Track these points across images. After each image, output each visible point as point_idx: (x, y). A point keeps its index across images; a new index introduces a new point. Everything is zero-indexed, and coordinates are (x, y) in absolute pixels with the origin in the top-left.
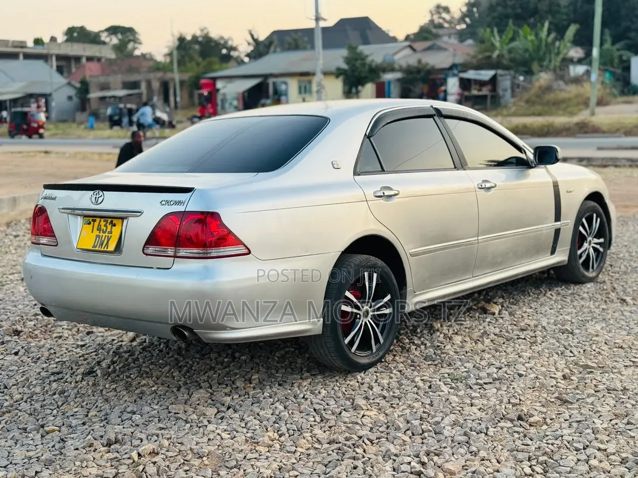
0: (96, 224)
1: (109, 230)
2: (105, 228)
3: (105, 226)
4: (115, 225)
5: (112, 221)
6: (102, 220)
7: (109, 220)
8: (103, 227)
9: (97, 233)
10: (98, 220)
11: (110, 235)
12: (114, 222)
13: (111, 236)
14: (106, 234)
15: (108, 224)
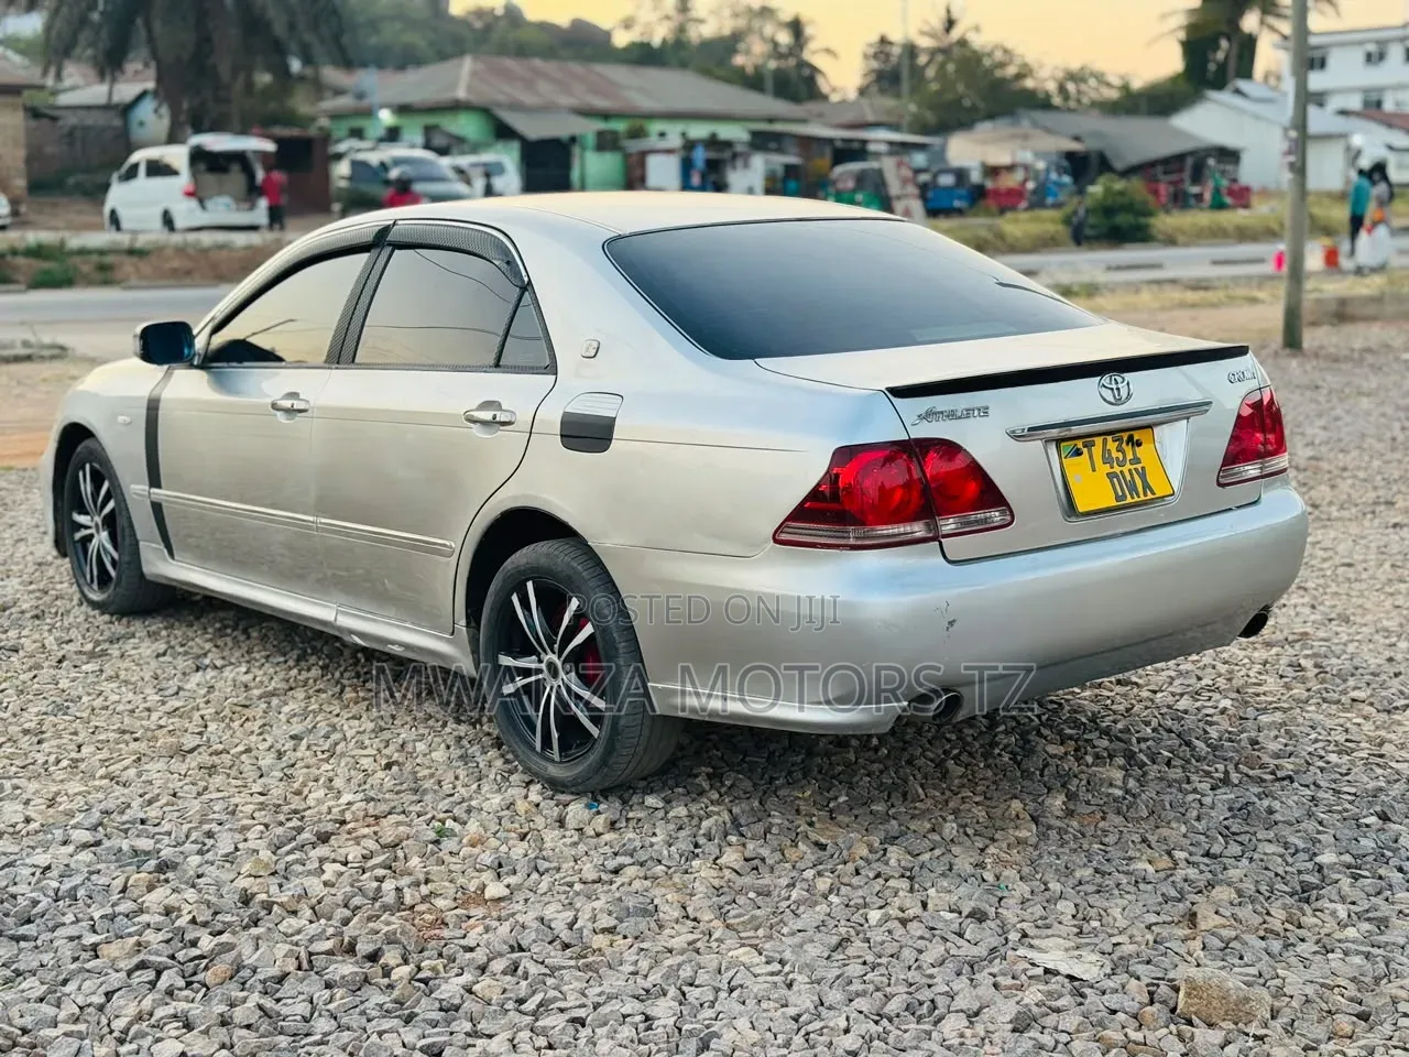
0: (1097, 450)
1: (1130, 456)
2: (1120, 455)
3: (1119, 450)
4: (1139, 444)
5: (1130, 439)
6: (1109, 438)
7: (1125, 436)
8: (1115, 454)
9: (1107, 468)
10: (1099, 441)
11: (1139, 466)
12: (1136, 438)
13: (1143, 468)
14: (1128, 466)
15: (1124, 445)
